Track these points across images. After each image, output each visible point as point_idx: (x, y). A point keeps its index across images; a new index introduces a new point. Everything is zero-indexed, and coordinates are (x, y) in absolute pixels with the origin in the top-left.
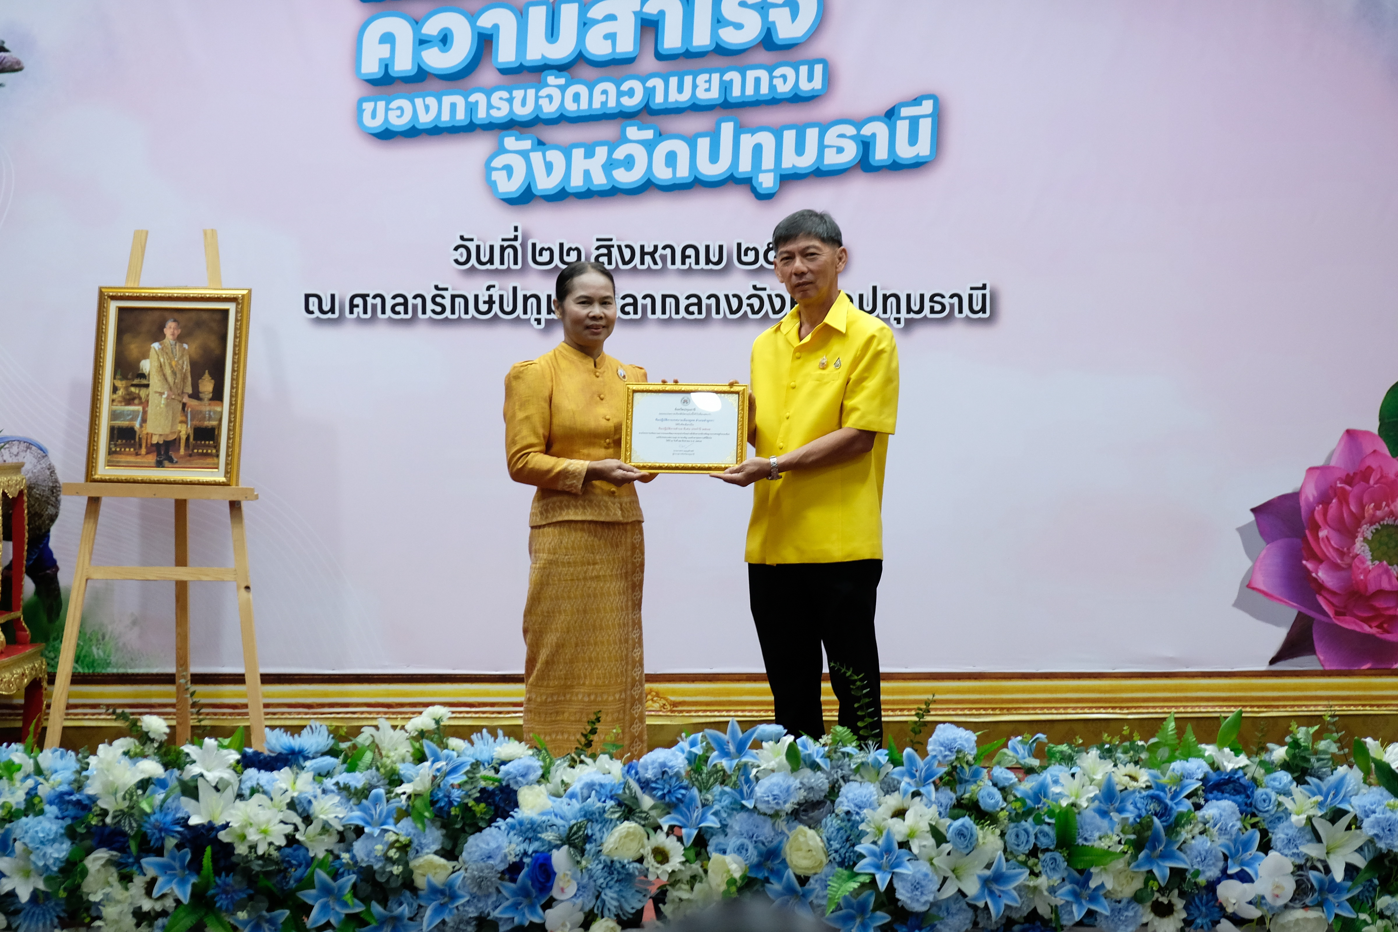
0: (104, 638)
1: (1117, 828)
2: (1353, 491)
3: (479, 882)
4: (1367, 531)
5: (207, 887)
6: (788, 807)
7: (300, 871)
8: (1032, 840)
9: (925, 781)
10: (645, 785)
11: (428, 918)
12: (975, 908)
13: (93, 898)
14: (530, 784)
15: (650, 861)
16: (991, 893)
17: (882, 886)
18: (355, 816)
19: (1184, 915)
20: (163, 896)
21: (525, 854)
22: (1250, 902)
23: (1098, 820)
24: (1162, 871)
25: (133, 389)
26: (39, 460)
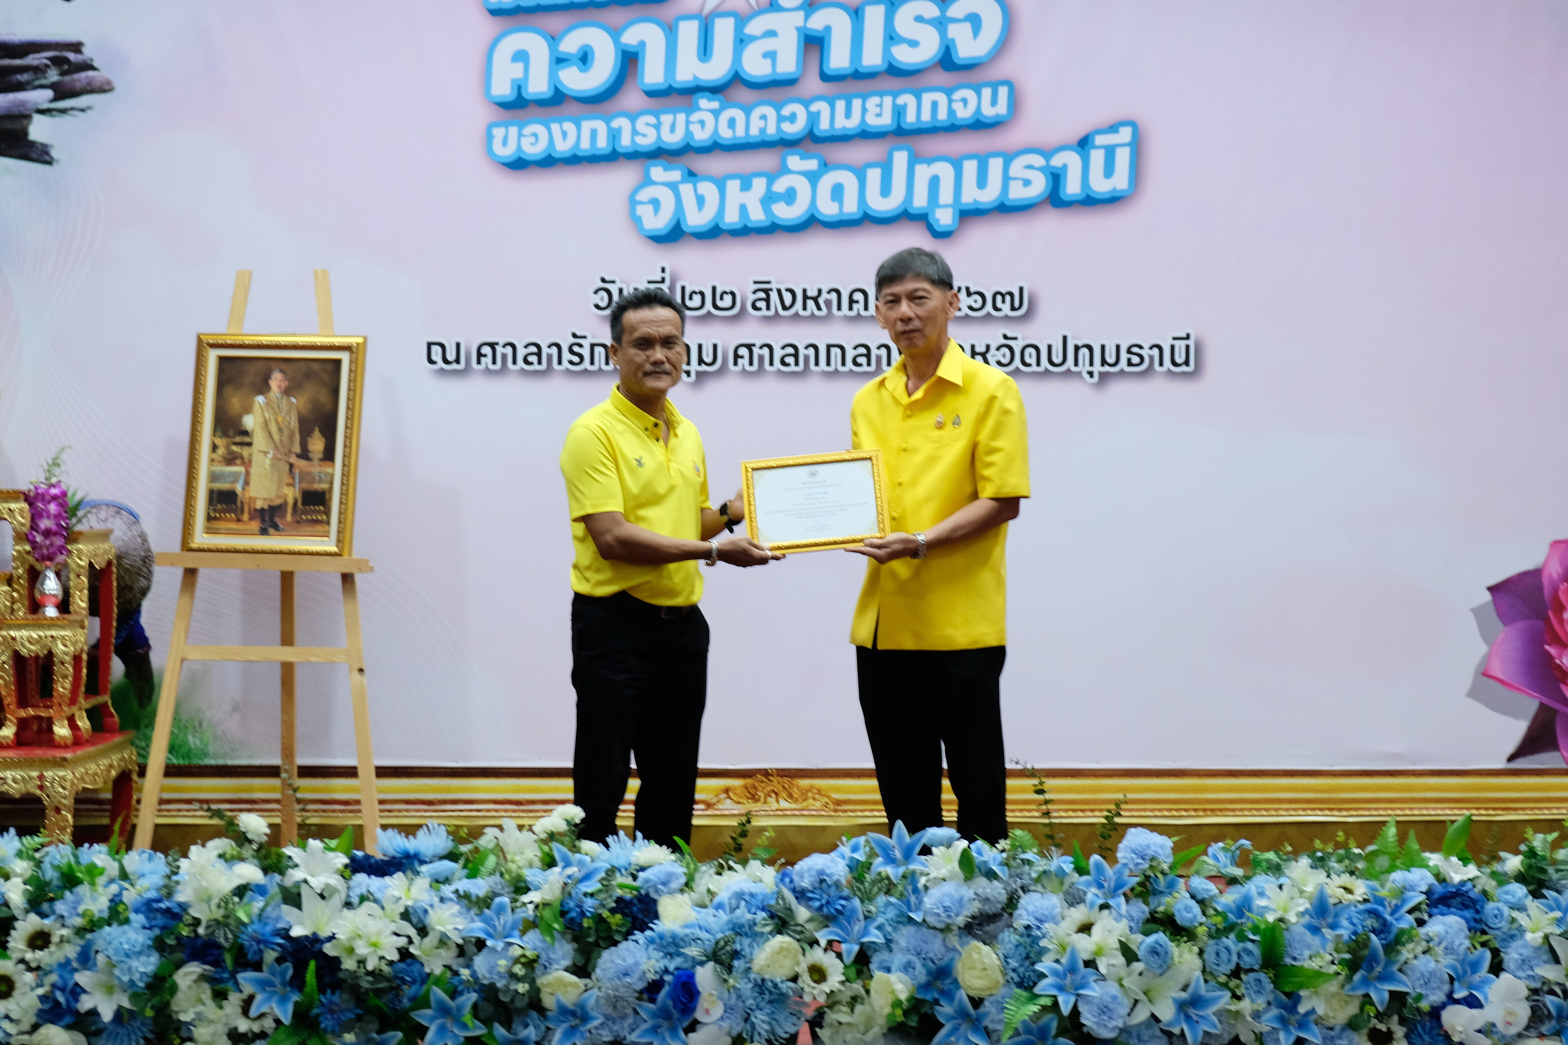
0: (201, 724)
1: (1330, 947)
3: (614, 1002)
5: (310, 1005)
6: (961, 920)
7: (415, 988)
8: (1235, 959)
9: (1113, 892)
10: (801, 895)
11: (557, 1042)
12: (1169, 1034)
13: (183, 1018)
14: (671, 893)
15: (806, 980)
16: (1188, 1018)
17: (1066, 1010)
18: (476, 928)
20: (262, 1016)
21: (666, 971)
22: (1479, 1031)
23: (1309, 937)
24: (1380, 995)
25: (234, 448)
26: (129, 526)
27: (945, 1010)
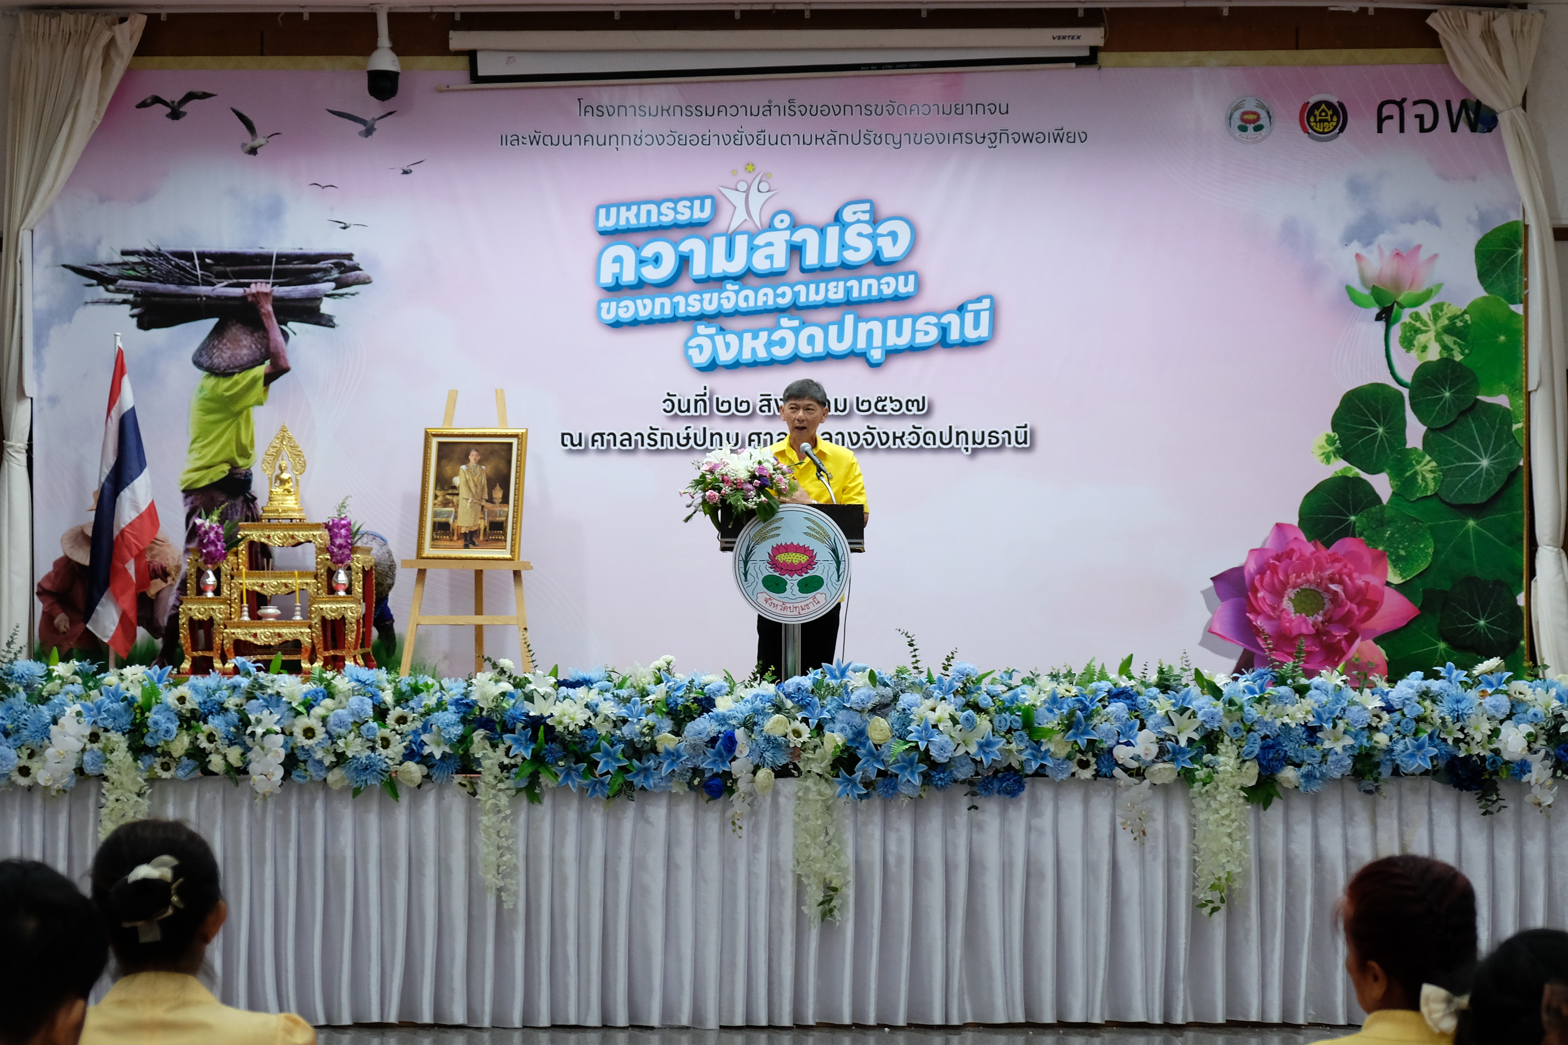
1: (1058, 718)
2: (1281, 566)
3: (694, 747)
4: (1291, 593)
5: (541, 749)
6: (869, 706)
7: (592, 742)
8: (1009, 724)
9: (947, 693)
10: (788, 696)
11: (665, 770)
12: (973, 760)
13: (476, 756)
14: (722, 695)
15: (791, 737)
16: (984, 752)
17: (922, 748)
18: (623, 712)
19: (1095, 767)
20: (516, 756)
21: (720, 732)
22: (1132, 758)
23: (1047, 714)
24: (1082, 742)
25: (448, 497)
26: (381, 546)
27: (861, 752)
